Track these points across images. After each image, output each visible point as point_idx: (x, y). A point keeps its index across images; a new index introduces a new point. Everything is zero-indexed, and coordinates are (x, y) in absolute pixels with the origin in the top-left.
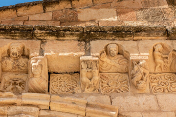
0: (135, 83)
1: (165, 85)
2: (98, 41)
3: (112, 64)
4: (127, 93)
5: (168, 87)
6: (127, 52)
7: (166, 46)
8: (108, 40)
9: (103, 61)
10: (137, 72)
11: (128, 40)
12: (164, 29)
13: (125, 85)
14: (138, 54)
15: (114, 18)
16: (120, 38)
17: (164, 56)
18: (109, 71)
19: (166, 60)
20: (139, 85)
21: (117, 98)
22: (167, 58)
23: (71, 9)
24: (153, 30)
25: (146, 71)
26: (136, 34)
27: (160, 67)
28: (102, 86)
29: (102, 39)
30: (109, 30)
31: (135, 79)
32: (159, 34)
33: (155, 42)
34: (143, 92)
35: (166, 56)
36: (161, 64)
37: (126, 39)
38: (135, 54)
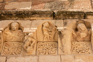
0: (25, 48)
1: (47, 50)
2: (5, 21)
3: (13, 36)
4: (19, 55)
5: (49, 51)
6: (23, 27)
7: (51, 23)
8: (13, 20)
9: (7, 34)
10: (26, 40)
11: (27, 20)
12: (52, 13)
13: (20, 50)
14: (29, 29)
15: (29, 7)
16: (21, 19)
17: (49, 30)
18: (12, 41)
19: (50, 33)
20: (27, 49)
21: (11, 58)
22: (51, 31)
23: (3, 2)
24: (44, 13)
25: (33, 40)
26: (32, 15)
27: (47, 37)
28: (4, 50)
29: (9, 20)
30: (14, 13)
31: (25, 46)
32: (47, 16)
33: (44, 21)
34: (31, 54)
35: (51, 30)
36: (47, 36)
37: (25, 19)
38: (27, 29)
